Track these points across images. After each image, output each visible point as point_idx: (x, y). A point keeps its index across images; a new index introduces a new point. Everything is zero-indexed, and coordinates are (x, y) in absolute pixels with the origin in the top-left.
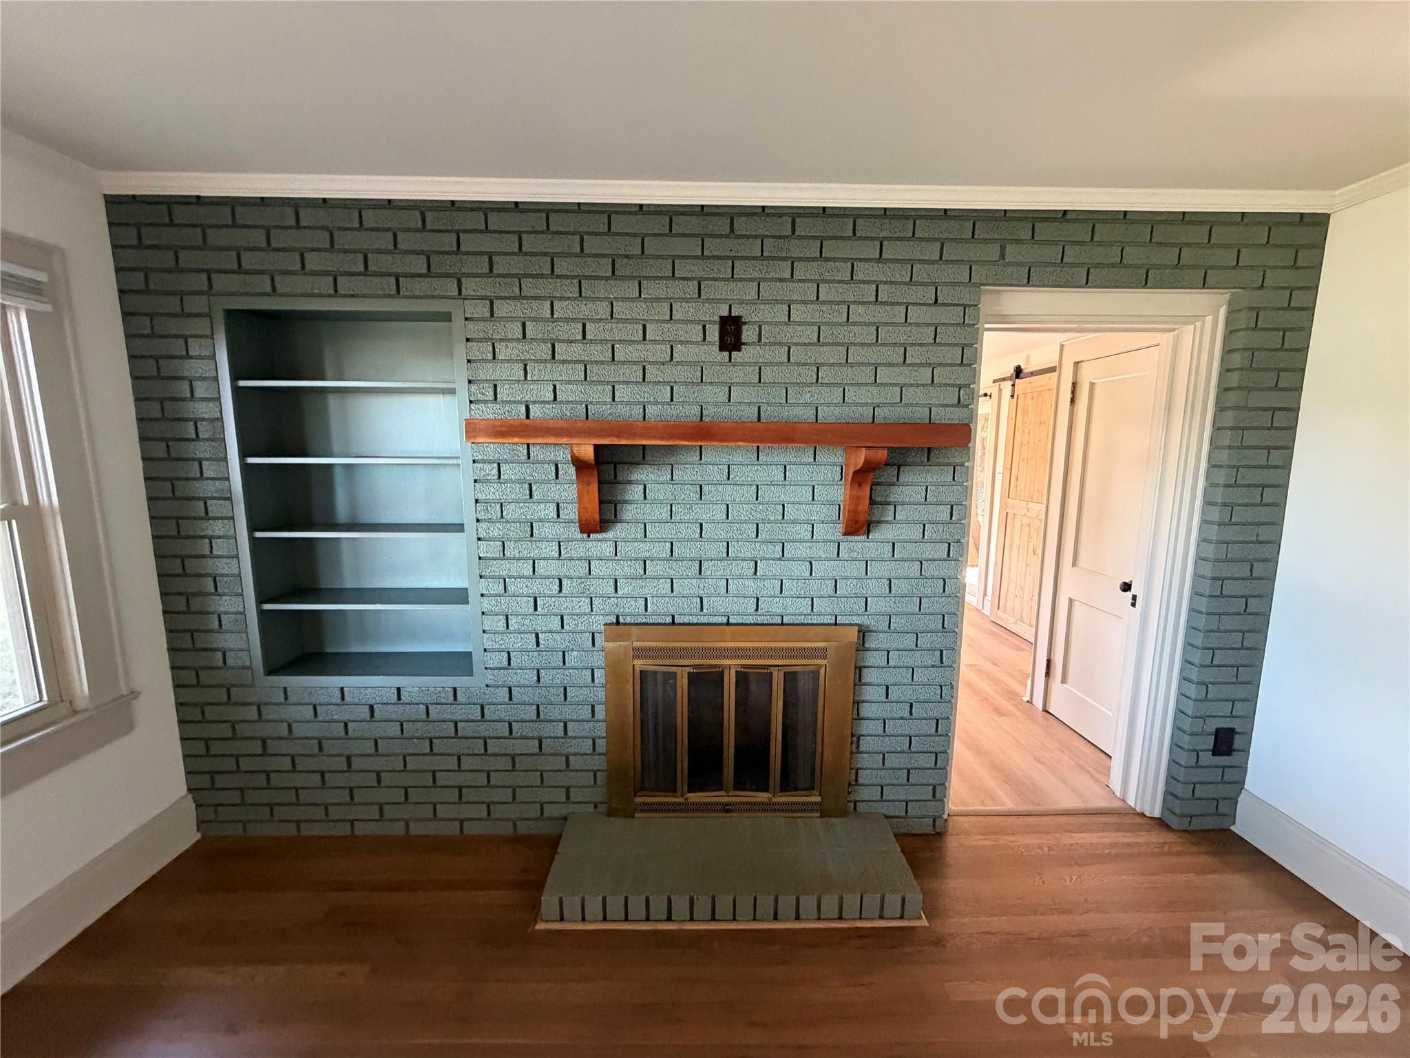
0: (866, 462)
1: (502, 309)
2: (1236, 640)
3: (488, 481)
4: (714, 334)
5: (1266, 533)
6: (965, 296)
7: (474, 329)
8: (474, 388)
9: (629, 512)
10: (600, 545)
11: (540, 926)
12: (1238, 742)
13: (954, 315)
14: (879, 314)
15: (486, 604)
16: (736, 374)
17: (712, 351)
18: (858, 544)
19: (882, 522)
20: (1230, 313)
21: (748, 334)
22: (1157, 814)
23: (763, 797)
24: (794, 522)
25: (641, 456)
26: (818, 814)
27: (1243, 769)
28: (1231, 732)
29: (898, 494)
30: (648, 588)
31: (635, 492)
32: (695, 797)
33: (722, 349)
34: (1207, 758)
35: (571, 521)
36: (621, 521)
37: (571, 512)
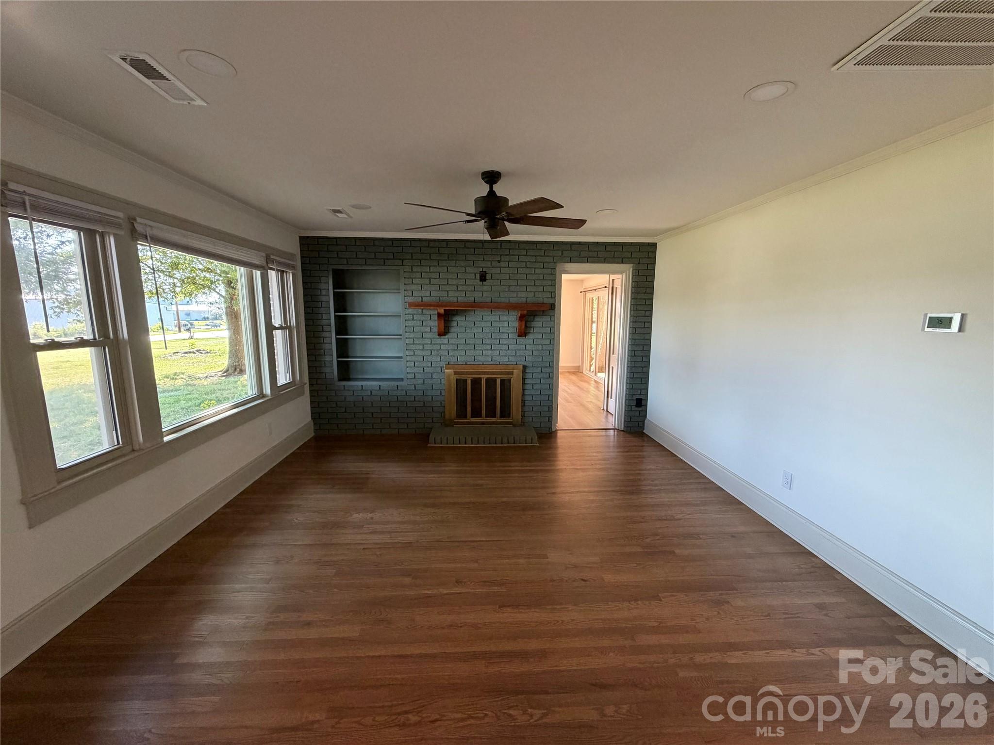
0: (521, 315)
1: (415, 269)
2: (640, 370)
3: (409, 320)
4: (478, 276)
5: (647, 337)
6: (551, 265)
7: (406, 275)
8: (406, 292)
9: (452, 330)
10: (444, 340)
11: (429, 445)
12: (643, 403)
13: (549, 271)
14: (527, 271)
15: (409, 358)
16: (485, 288)
17: (478, 281)
18: (522, 340)
19: (529, 333)
20: (633, 270)
21: (488, 276)
22: (622, 429)
23: (493, 420)
24: (503, 333)
25: (455, 313)
26: (511, 425)
27: (646, 411)
28: (641, 400)
29: (534, 324)
30: (457, 353)
31: (455, 324)
32: (473, 420)
33: (480, 281)
34: (634, 408)
35: (435, 332)
36: (450, 332)
37: (436, 330)
